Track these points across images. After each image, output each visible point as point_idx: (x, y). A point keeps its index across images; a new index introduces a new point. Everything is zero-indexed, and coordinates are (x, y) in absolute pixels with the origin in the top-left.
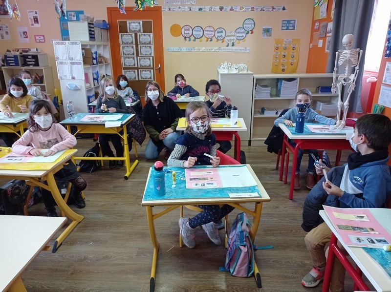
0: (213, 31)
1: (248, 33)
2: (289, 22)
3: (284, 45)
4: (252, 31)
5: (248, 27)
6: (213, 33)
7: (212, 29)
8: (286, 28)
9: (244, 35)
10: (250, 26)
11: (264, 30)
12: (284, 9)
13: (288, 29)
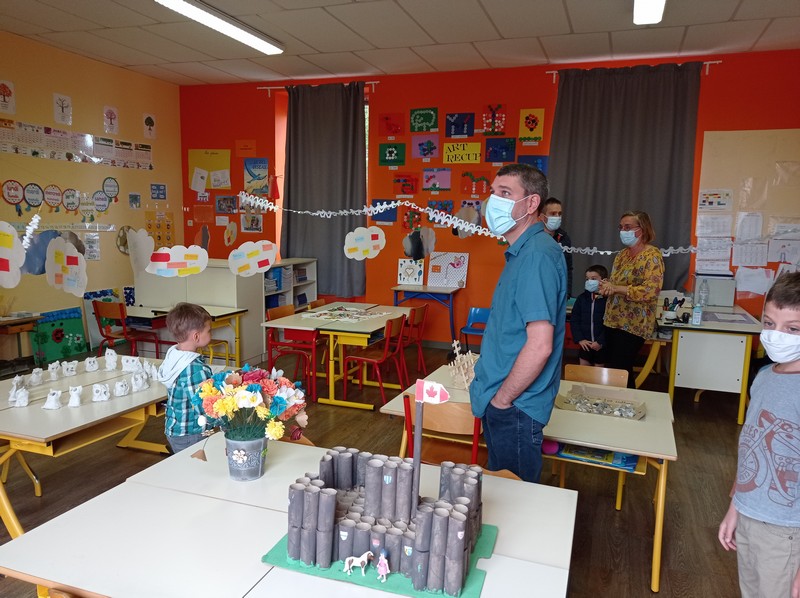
0: (58, 194)
1: (111, 201)
2: (158, 186)
3: (156, 222)
4: (115, 197)
5: (111, 190)
6: (60, 198)
7: (57, 191)
8: (155, 196)
9: (106, 203)
10: (112, 189)
11: (131, 196)
12: (151, 168)
13: (159, 198)
